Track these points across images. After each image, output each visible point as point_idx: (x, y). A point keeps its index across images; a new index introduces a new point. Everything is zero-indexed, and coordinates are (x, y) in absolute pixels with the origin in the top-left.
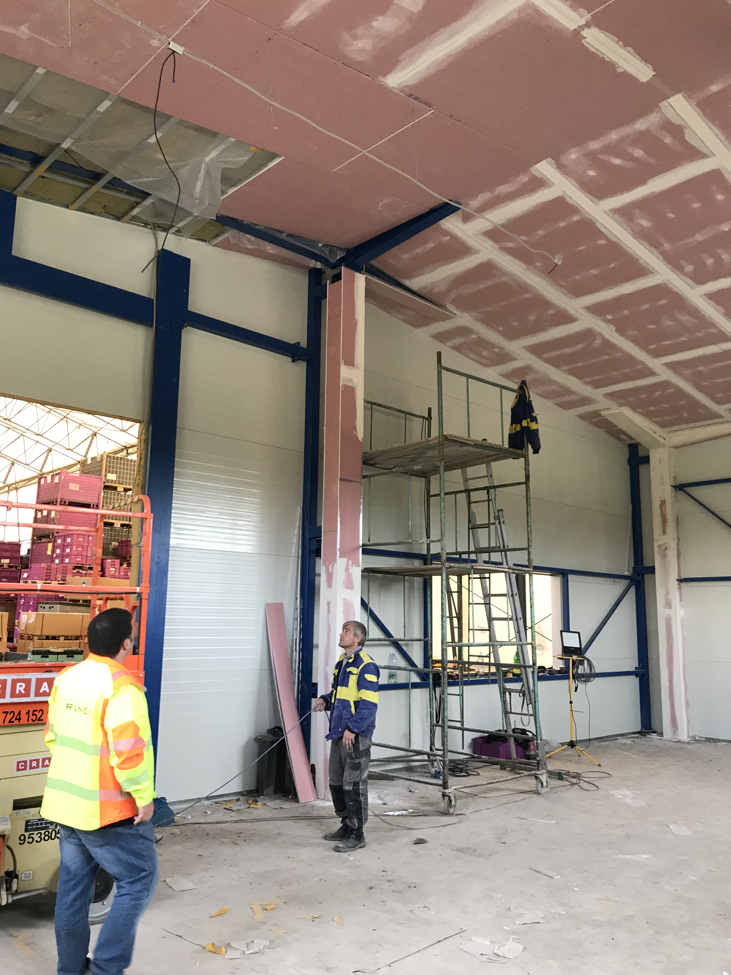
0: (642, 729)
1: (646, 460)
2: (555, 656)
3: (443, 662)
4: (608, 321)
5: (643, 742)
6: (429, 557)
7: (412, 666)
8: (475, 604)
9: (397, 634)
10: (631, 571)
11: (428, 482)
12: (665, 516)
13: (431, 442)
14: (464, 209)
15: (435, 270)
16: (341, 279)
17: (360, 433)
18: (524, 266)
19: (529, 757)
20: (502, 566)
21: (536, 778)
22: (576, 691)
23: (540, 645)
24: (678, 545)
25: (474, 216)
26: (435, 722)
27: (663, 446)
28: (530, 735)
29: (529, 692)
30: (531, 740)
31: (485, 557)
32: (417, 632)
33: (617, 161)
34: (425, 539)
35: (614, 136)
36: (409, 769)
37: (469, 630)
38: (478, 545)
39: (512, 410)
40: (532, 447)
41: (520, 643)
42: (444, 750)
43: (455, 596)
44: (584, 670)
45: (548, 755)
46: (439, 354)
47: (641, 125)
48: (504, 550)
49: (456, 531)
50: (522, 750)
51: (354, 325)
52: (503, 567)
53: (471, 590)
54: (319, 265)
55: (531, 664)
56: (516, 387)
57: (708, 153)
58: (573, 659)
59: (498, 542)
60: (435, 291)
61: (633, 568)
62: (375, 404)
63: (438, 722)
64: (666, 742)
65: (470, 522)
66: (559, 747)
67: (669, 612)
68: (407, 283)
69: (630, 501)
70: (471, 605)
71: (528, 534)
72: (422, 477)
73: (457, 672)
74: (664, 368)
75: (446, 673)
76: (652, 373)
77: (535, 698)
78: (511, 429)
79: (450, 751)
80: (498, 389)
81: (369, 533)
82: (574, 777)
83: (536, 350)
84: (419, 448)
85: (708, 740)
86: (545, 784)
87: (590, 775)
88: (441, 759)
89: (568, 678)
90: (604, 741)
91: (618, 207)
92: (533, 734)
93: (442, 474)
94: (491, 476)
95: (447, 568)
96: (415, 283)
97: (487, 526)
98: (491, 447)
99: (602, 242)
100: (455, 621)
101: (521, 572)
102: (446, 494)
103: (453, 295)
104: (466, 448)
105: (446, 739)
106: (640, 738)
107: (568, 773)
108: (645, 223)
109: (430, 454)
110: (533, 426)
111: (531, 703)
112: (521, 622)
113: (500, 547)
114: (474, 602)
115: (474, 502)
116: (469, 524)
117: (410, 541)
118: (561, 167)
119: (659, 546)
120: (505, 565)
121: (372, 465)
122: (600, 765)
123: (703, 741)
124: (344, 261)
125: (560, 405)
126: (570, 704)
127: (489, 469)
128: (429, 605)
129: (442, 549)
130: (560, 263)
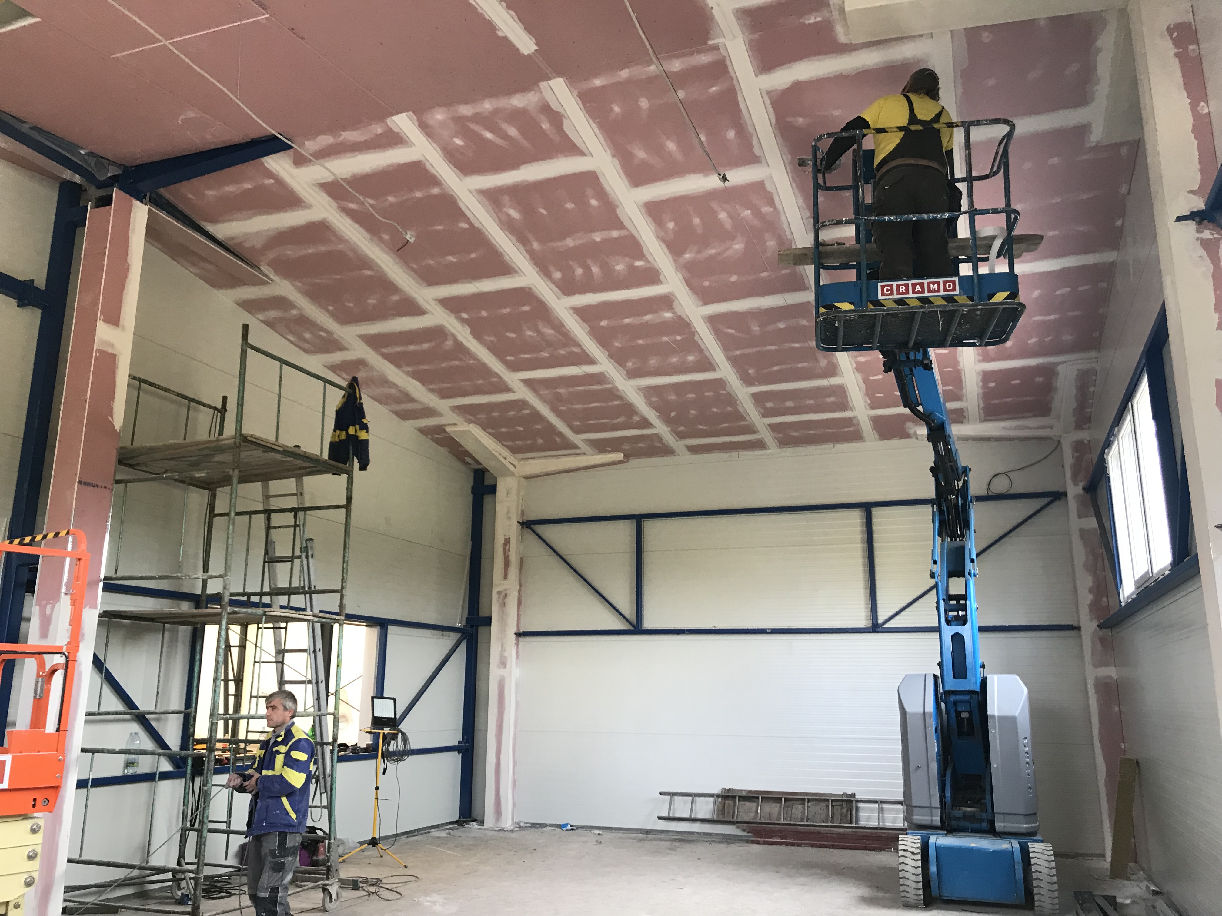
0: (460, 818)
1: (493, 489)
2: (362, 728)
3: (210, 742)
4: (463, 321)
5: (460, 834)
6: (204, 598)
7: (162, 749)
8: (263, 662)
9: (144, 704)
10: (464, 623)
11: (214, 496)
12: (508, 556)
13: (223, 442)
14: (297, 148)
15: (250, 218)
16: (110, 204)
17: (118, 419)
18: (367, 236)
19: (316, 864)
20: (304, 613)
21: (325, 889)
22: (384, 773)
23: (344, 716)
24: (519, 591)
25: (310, 161)
26: (188, 825)
27: (512, 474)
28: (320, 833)
29: (324, 778)
30: (321, 840)
31: (283, 600)
32: (176, 702)
33: (489, 135)
34: (200, 574)
35: (487, 106)
36: (143, 895)
37: (251, 697)
38: (275, 584)
39: (338, 412)
40: (359, 462)
41: (319, 713)
42: (198, 864)
43: (235, 652)
44: (397, 746)
45: (341, 859)
46: (246, 327)
47: (518, 101)
48: (310, 592)
49: (246, 565)
50: (307, 855)
51: (125, 270)
52: (307, 613)
53: (259, 645)
54: (77, 179)
55: (331, 740)
56: (344, 384)
57: (586, 152)
58: (384, 733)
59: (302, 583)
60: (247, 245)
61: (467, 618)
62: (145, 382)
63: (192, 825)
64: (486, 832)
65: (266, 552)
66: (356, 848)
67: (502, 672)
68: (210, 228)
69: (470, 537)
70: (257, 664)
71: (343, 572)
72: (205, 489)
73: (228, 755)
74: (521, 385)
75: (213, 755)
76: (508, 389)
77: (332, 785)
78: (333, 436)
79: (206, 864)
80: (322, 384)
81: (117, 561)
82: (373, 885)
83: (374, 341)
84: (203, 449)
85: (534, 825)
86: (334, 897)
87: (393, 880)
88: (192, 875)
89: (376, 757)
90: (414, 836)
91: (485, 188)
92: (324, 832)
93: (234, 486)
94: (302, 494)
95: (229, 614)
96: (221, 230)
97: (290, 559)
98: (306, 457)
99: (464, 225)
100: (232, 686)
101: (328, 621)
102: (238, 514)
103: (271, 255)
104: (272, 455)
105: (203, 847)
106: (457, 829)
107: (366, 881)
108: (514, 214)
109: (219, 458)
110: (363, 435)
111: (326, 791)
112: (322, 686)
113: (304, 587)
114: (262, 660)
115: (275, 527)
116: (265, 556)
117: (179, 575)
118: (424, 126)
119: (499, 593)
120: (309, 612)
121: (131, 466)
122: (406, 867)
123: (529, 827)
124: (117, 182)
125: (397, 413)
126: (375, 791)
127: (299, 484)
128: (197, 664)
129: (225, 588)
130: (412, 240)
